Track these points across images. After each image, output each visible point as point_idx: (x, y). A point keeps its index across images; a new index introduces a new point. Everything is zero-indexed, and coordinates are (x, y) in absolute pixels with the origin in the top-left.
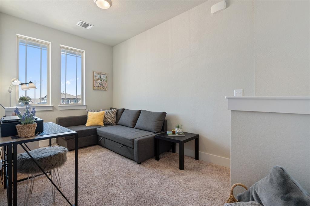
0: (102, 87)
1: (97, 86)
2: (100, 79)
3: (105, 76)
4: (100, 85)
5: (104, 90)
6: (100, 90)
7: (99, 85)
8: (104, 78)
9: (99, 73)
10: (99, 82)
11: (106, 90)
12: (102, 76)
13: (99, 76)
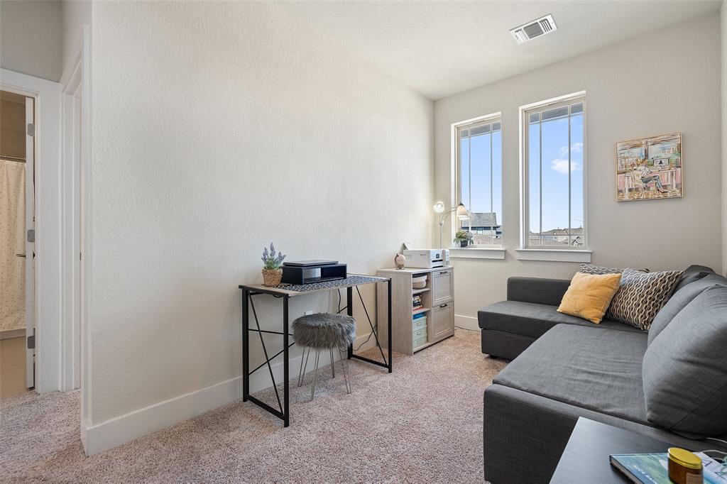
0: (653, 188)
1: (630, 190)
2: (646, 159)
3: (673, 145)
4: (646, 182)
5: (666, 198)
6: (647, 200)
7: (642, 185)
8: (663, 156)
9: (638, 140)
10: (642, 171)
11: (675, 198)
12: (654, 151)
13: (638, 152)
